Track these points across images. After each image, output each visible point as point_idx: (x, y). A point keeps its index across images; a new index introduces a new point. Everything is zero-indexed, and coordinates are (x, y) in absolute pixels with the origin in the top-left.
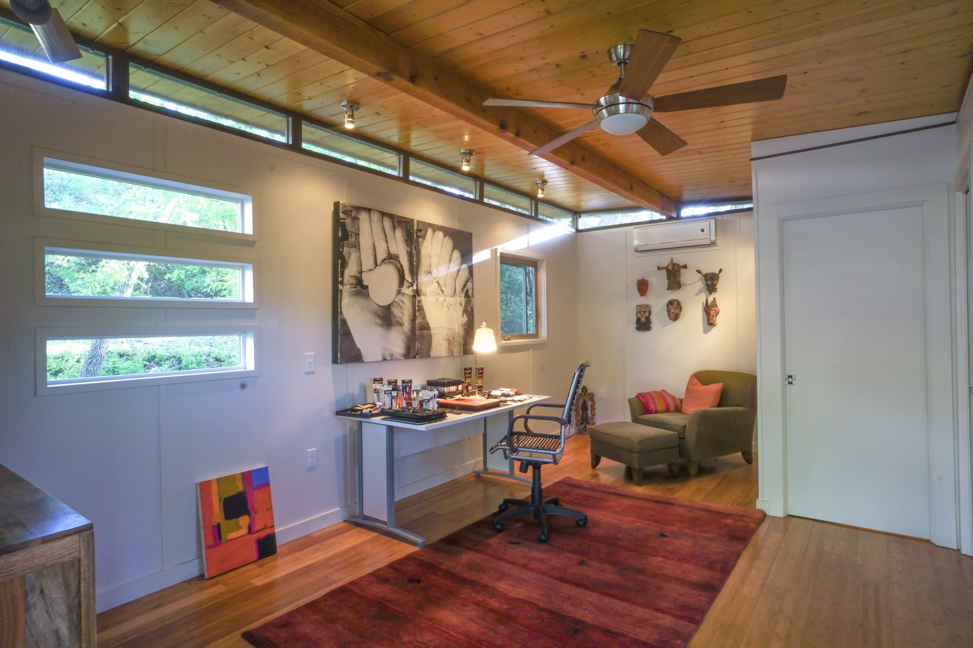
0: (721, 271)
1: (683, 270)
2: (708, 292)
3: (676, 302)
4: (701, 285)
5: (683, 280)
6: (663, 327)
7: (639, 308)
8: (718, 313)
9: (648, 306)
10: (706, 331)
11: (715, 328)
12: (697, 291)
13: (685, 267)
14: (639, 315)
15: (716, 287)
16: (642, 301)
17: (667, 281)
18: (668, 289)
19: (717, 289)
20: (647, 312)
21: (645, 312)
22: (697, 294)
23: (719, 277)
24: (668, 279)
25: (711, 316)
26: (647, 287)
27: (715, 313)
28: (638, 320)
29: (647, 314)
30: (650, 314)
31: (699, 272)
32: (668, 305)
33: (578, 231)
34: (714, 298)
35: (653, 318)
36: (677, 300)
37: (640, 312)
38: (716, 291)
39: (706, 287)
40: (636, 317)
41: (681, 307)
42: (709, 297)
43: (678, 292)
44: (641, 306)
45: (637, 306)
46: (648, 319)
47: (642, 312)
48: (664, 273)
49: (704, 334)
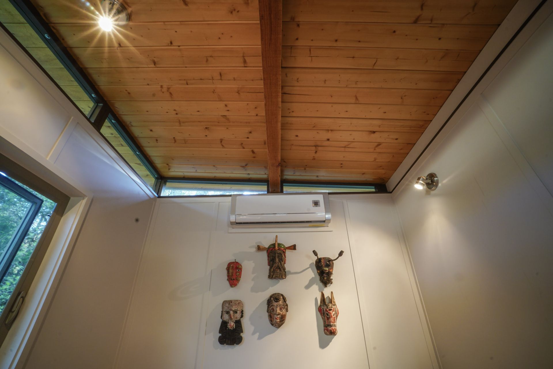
0: (341, 254)
1: (288, 253)
2: (321, 284)
3: (281, 297)
4: (311, 274)
5: (288, 266)
6: (260, 338)
7: (227, 305)
8: (338, 313)
9: (239, 303)
10: (323, 344)
11: (336, 340)
12: (307, 283)
13: (294, 247)
14: (226, 317)
15: (331, 278)
16: (231, 294)
17: (269, 267)
18: (270, 277)
19: (332, 279)
20: (238, 312)
21: (235, 312)
22: (307, 287)
23: (333, 263)
24: (269, 265)
25: (332, 319)
26: (240, 273)
27: (335, 315)
28: (224, 324)
29: (238, 315)
30: (242, 316)
31: (315, 253)
32: (269, 302)
33: (159, 197)
34: (332, 293)
35: (246, 323)
36: (282, 295)
37: (228, 313)
38: (332, 283)
39: (318, 277)
40: (221, 320)
41: (287, 305)
42: (323, 290)
43: (282, 282)
44: (230, 302)
45: (225, 302)
46: (238, 323)
47: (231, 312)
48: (264, 256)
49: (321, 350)
